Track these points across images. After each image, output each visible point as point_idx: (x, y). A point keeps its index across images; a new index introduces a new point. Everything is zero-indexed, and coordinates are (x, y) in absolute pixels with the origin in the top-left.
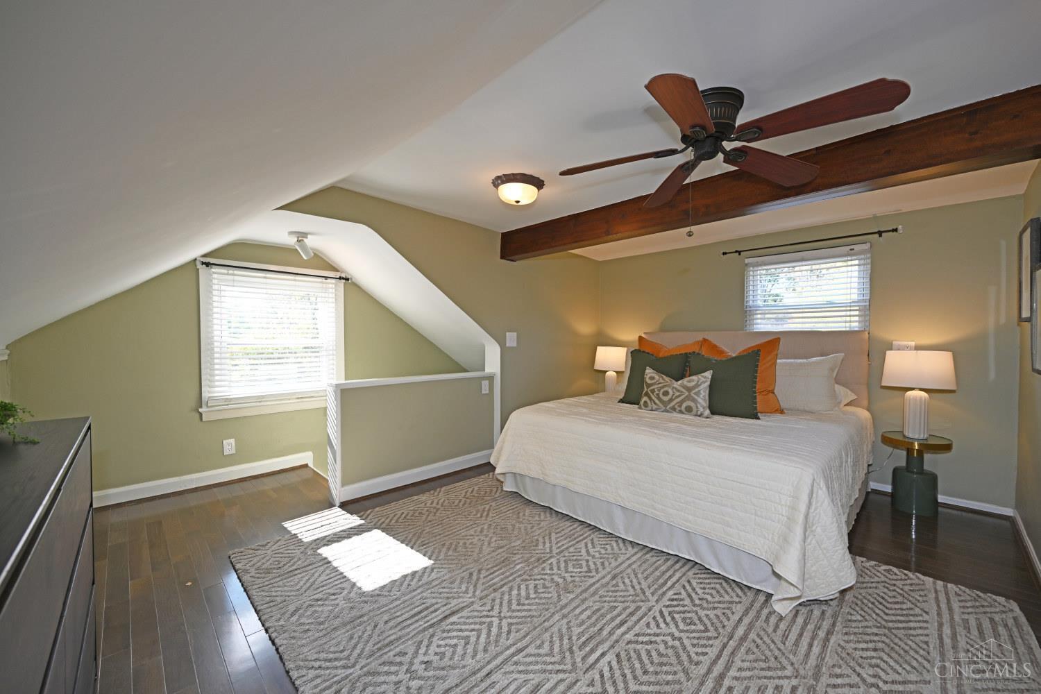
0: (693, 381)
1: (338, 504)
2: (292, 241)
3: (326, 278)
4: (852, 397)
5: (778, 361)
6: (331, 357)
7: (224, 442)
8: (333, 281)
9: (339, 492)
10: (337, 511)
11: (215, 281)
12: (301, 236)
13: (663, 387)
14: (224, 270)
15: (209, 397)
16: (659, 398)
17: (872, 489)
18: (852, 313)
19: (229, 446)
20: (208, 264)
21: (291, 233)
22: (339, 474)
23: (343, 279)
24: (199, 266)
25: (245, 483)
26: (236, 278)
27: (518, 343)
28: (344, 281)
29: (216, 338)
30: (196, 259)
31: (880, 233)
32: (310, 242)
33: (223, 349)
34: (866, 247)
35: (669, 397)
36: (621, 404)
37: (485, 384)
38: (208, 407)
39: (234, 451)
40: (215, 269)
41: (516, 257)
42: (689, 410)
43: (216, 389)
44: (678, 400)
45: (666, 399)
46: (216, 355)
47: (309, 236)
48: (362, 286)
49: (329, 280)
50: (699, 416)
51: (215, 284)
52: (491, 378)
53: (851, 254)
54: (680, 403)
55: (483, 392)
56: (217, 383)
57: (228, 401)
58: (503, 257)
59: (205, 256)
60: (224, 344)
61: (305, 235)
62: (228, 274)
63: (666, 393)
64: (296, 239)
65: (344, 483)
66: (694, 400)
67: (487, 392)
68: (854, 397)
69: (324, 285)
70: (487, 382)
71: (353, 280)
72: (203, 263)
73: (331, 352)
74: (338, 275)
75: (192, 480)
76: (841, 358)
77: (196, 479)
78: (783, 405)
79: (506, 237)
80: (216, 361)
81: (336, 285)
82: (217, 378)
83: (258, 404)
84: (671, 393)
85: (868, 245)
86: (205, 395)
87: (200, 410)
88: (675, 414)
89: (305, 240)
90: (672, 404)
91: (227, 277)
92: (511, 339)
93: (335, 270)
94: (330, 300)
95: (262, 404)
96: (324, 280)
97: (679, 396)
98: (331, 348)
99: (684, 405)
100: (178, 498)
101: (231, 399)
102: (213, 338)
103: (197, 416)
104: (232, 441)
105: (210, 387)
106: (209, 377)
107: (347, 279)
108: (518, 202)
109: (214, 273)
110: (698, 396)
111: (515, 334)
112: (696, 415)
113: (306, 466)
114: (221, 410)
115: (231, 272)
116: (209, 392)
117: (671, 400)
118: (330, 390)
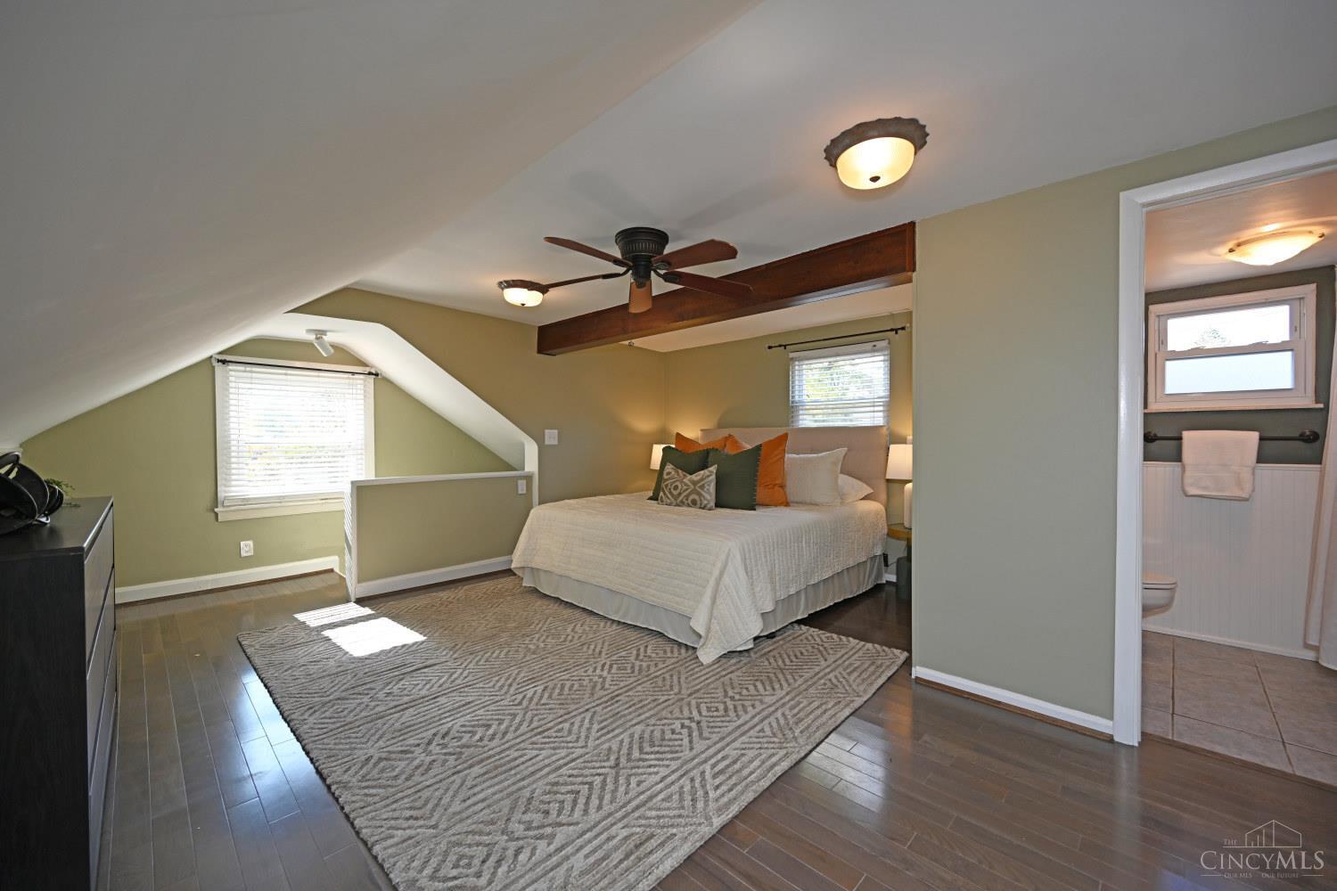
0: (699, 475)
1: (353, 599)
2: (312, 337)
3: (353, 373)
4: (868, 490)
5: (786, 455)
6: (359, 457)
7: (242, 543)
8: (362, 376)
9: (354, 589)
10: (352, 605)
11: (231, 379)
12: (320, 333)
13: (675, 482)
14: (241, 368)
15: (225, 497)
16: (670, 493)
17: (887, 581)
18: (876, 409)
19: (247, 548)
20: (224, 362)
21: (309, 331)
22: (354, 570)
23: (373, 374)
24: (215, 363)
25: (263, 586)
26: (254, 375)
27: (559, 442)
28: (374, 377)
29: (232, 437)
30: (211, 357)
31: (896, 331)
32: (328, 338)
33: (240, 448)
34: (884, 344)
35: (678, 491)
36: (649, 501)
37: (522, 485)
38: (223, 506)
39: (251, 553)
40: (231, 367)
41: (557, 351)
42: (694, 503)
43: (233, 489)
44: (685, 494)
45: (675, 493)
46: (233, 454)
47: (328, 333)
48: (395, 382)
49: (356, 376)
50: (703, 508)
51: (231, 382)
52: (529, 478)
53: (874, 350)
54: (687, 496)
55: (520, 492)
56: (233, 483)
57: (246, 501)
58: (540, 351)
59: (220, 353)
60: (241, 443)
61: (324, 332)
62: (245, 371)
63: (676, 488)
64: (314, 336)
65: (360, 580)
66: (699, 494)
67: (525, 492)
68: (869, 490)
69: (351, 381)
70: (525, 482)
71: (384, 374)
72: (219, 361)
73: (360, 451)
74: (367, 370)
75: (207, 581)
76: (844, 453)
77: (212, 580)
78: (791, 498)
79: (543, 331)
80: (233, 460)
81: (365, 381)
82: (233, 477)
83: (279, 504)
84: (680, 486)
85: (887, 341)
86: (221, 495)
87: (216, 510)
88: (685, 508)
89: (324, 337)
90: (681, 498)
91: (245, 374)
92: (551, 437)
93: (364, 364)
94: (359, 397)
95: (283, 504)
96: (350, 375)
97: (687, 489)
98: (360, 447)
99: (691, 498)
100: (192, 599)
101: (249, 499)
102: (229, 437)
103: (213, 515)
104: (251, 543)
105: (226, 486)
106: (224, 476)
107: (377, 375)
108: (523, 305)
109: (231, 370)
110: (703, 489)
111: (556, 431)
112: (700, 508)
113: (331, 571)
114: (238, 510)
115: (248, 369)
116: (226, 492)
117: (680, 494)
118: (347, 489)
